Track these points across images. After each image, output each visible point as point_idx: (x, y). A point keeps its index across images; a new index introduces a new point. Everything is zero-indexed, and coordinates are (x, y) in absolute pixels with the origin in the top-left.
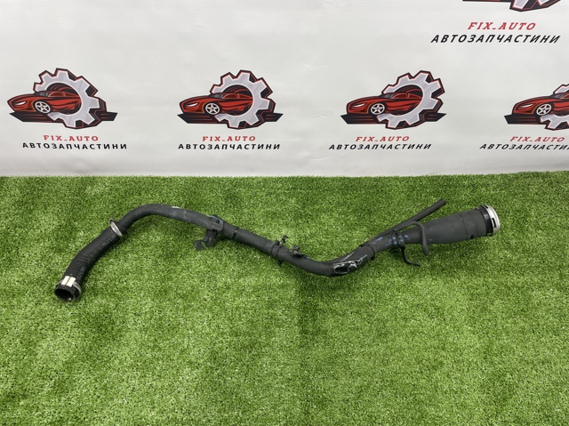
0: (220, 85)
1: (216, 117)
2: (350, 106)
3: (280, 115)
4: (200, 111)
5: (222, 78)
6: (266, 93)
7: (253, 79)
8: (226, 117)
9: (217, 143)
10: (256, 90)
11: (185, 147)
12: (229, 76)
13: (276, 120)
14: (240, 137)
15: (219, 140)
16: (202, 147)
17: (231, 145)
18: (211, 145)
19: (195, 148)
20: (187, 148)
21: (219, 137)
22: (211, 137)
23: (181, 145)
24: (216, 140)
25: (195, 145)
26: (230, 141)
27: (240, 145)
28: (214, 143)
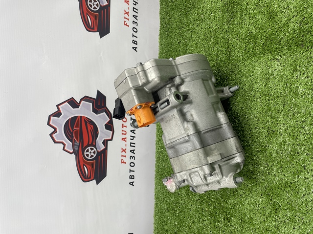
0: (64, 145)
1: (99, 150)
2: (89, 28)
3: (99, 93)
4: (92, 165)
5: (55, 142)
6: (73, 103)
7: (58, 114)
8: (99, 141)
9: (128, 151)
10: (69, 113)
11: (132, 180)
12: (54, 135)
13: (105, 98)
14: (123, 131)
15: (126, 150)
16: (132, 165)
17: (131, 139)
18: (131, 156)
19: (134, 171)
20: (134, 178)
21: (122, 149)
22: (122, 156)
23: (130, 183)
24: (126, 152)
25: (130, 171)
26: (127, 140)
27: (131, 131)
28: (129, 154)
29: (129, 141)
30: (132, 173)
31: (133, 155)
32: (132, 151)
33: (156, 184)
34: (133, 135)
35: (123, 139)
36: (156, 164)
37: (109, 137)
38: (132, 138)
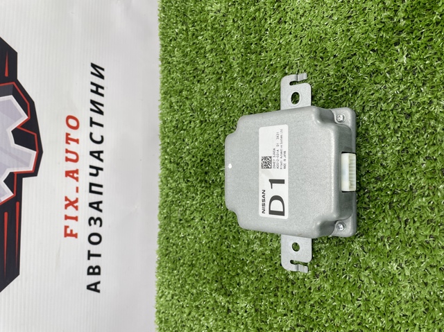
9: (83, 204)
11: (94, 279)
14: (67, 151)
15: (77, 201)
16: (95, 239)
17: (91, 174)
18: (92, 218)
19: (99, 255)
20: (99, 273)
21: (66, 199)
22: (67, 218)
23: (89, 287)
24: (76, 208)
25: (90, 255)
26: (80, 176)
27: (92, 153)
28: (85, 212)
29: (85, 179)
30: (94, 261)
31: (96, 214)
32: (95, 206)
33: (161, 284)
34: (97, 163)
35: (68, 174)
36: (160, 235)
37: (27, 165)
38: (94, 171)
